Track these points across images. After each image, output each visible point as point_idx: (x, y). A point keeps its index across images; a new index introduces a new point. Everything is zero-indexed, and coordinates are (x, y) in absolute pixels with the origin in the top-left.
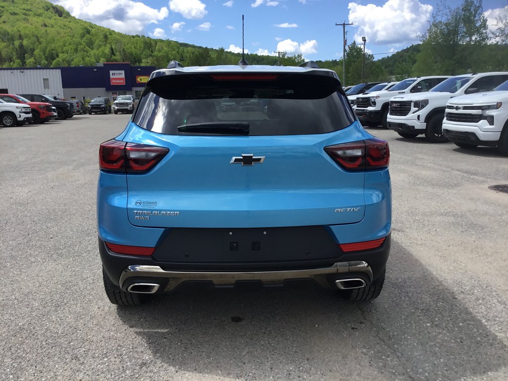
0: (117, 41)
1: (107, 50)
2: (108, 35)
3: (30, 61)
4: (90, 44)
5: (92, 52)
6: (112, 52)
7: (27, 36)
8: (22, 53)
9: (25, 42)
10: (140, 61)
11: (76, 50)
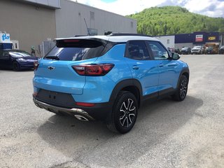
0: (208, 21)
1: (202, 26)
2: (204, 19)
3: (168, 32)
4: (195, 24)
5: (195, 27)
6: (204, 26)
7: (169, 22)
8: (166, 29)
9: (167, 25)
10: (218, 30)
11: (188, 27)
